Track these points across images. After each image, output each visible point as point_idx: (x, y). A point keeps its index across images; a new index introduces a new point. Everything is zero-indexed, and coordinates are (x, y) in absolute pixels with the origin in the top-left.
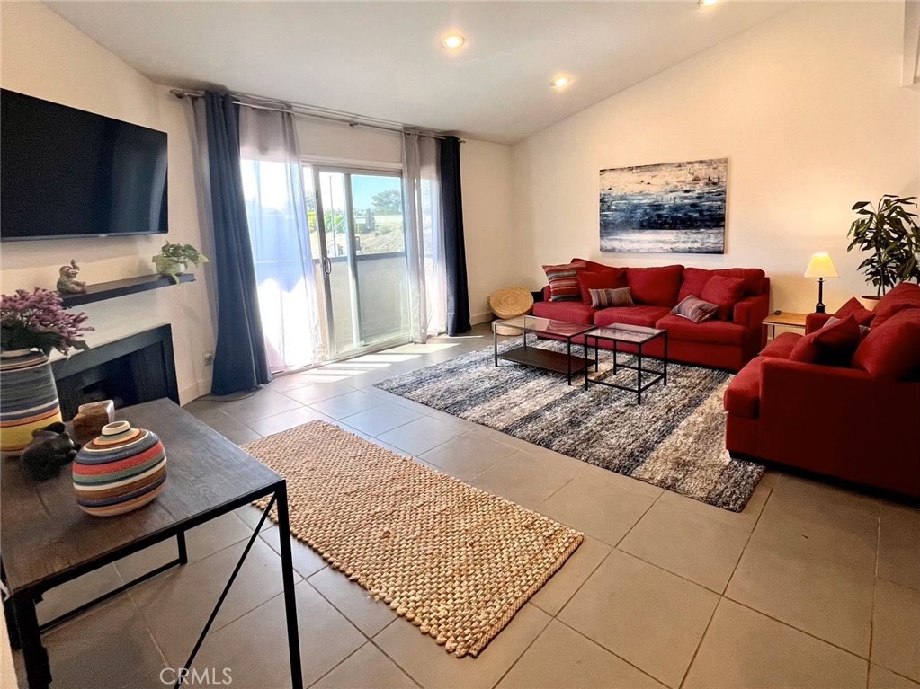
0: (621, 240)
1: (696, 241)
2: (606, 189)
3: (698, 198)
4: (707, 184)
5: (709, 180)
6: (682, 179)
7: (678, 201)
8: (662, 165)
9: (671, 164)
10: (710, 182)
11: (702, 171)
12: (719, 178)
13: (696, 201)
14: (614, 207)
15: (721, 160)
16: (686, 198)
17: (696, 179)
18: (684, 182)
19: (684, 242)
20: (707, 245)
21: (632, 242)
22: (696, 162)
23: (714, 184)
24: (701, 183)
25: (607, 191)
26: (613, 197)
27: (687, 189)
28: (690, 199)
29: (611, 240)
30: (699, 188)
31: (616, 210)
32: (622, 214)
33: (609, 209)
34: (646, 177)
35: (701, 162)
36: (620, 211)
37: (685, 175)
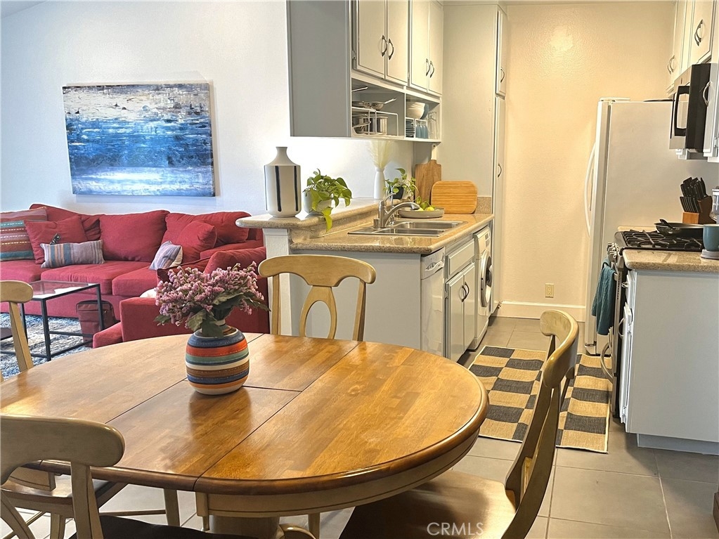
0: (97, 180)
1: (184, 181)
2: (73, 112)
3: (181, 129)
4: (189, 114)
5: (192, 108)
6: (162, 105)
7: (160, 132)
8: (138, 85)
9: (148, 86)
10: (192, 111)
11: (183, 97)
12: (201, 107)
13: (178, 133)
14: (85, 137)
15: (201, 85)
16: (168, 129)
17: (177, 107)
18: (164, 109)
19: (171, 182)
20: (196, 186)
21: (112, 182)
22: (175, 86)
23: (197, 113)
24: (183, 112)
25: (74, 116)
26: (83, 123)
27: (169, 118)
28: (173, 130)
29: (86, 179)
30: (182, 118)
31: (88, 141)
32: (96, 146)
33: (79, 140)
34: (121, 99)
35: (180, 86)
36: (93, 141)
37: (164, 100)
